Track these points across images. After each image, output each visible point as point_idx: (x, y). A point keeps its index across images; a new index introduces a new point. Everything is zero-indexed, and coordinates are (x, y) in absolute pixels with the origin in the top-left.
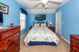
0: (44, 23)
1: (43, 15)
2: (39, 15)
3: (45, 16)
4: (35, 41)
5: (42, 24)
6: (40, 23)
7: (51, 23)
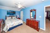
0: (14, 16)
1: (14, 12)
2: (10, 11)
3: (15, 12)
4: (13, 26)
5: (13, 17)
6: (12, 17)
7: (18, 16)
